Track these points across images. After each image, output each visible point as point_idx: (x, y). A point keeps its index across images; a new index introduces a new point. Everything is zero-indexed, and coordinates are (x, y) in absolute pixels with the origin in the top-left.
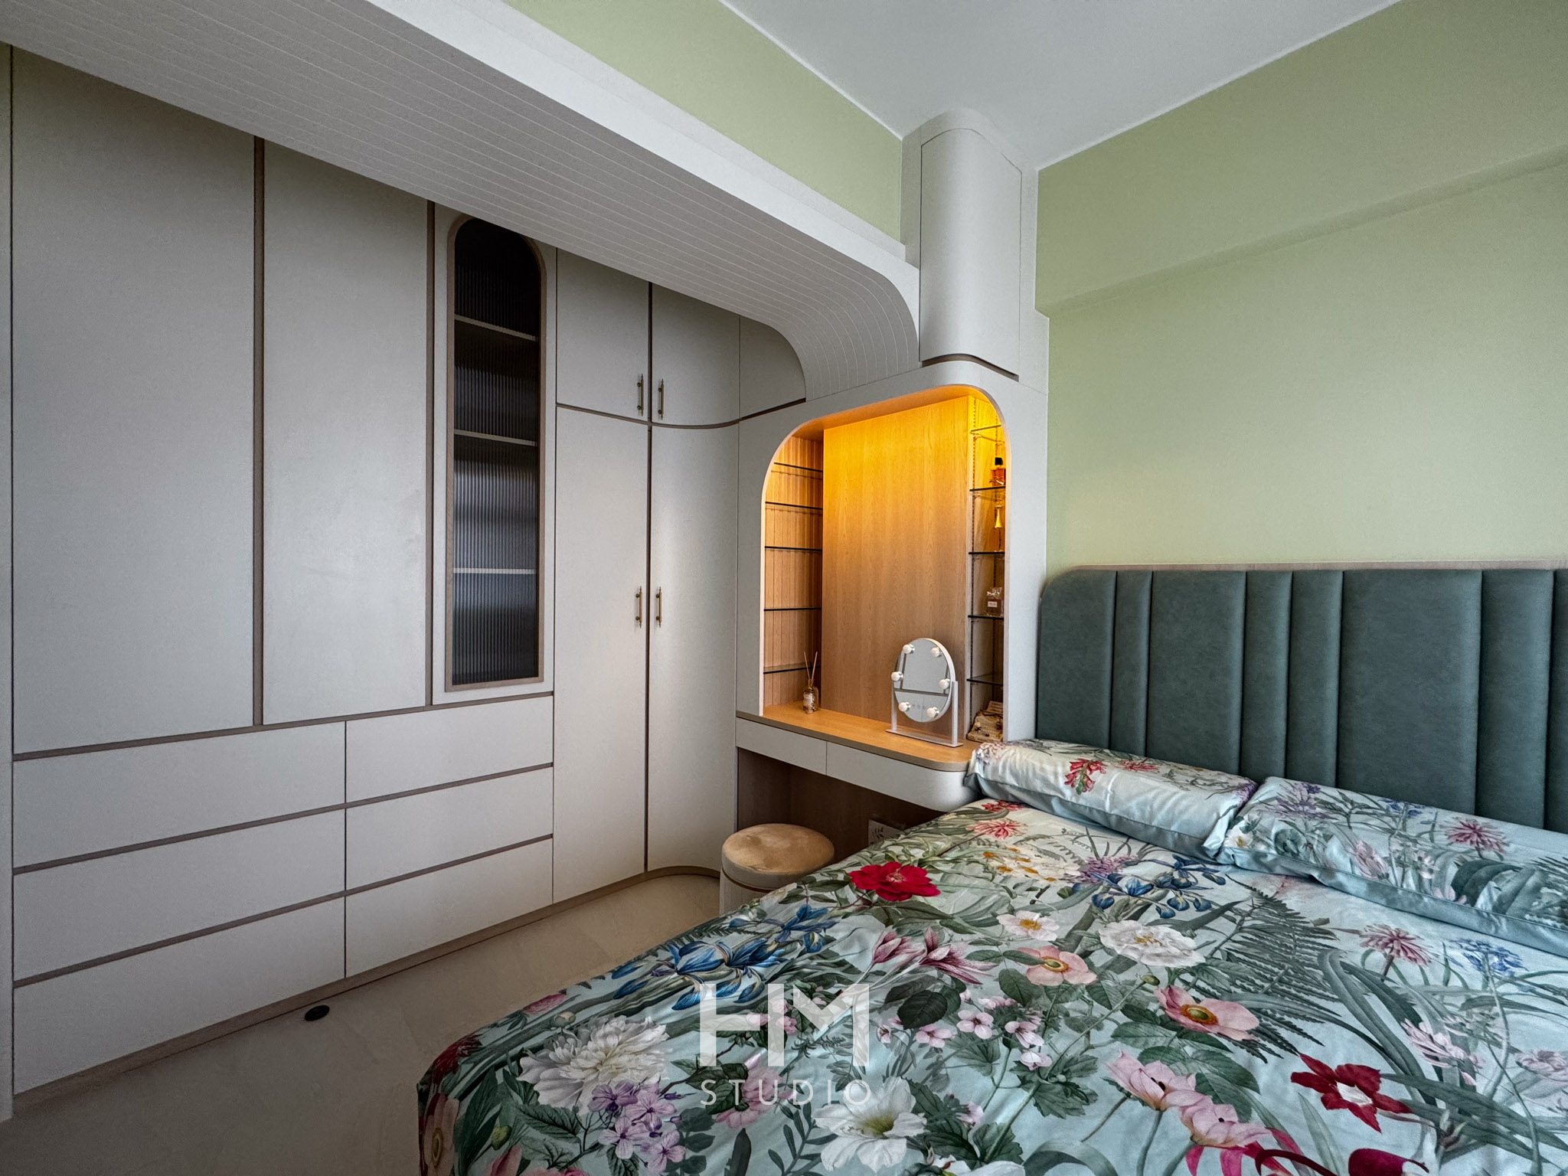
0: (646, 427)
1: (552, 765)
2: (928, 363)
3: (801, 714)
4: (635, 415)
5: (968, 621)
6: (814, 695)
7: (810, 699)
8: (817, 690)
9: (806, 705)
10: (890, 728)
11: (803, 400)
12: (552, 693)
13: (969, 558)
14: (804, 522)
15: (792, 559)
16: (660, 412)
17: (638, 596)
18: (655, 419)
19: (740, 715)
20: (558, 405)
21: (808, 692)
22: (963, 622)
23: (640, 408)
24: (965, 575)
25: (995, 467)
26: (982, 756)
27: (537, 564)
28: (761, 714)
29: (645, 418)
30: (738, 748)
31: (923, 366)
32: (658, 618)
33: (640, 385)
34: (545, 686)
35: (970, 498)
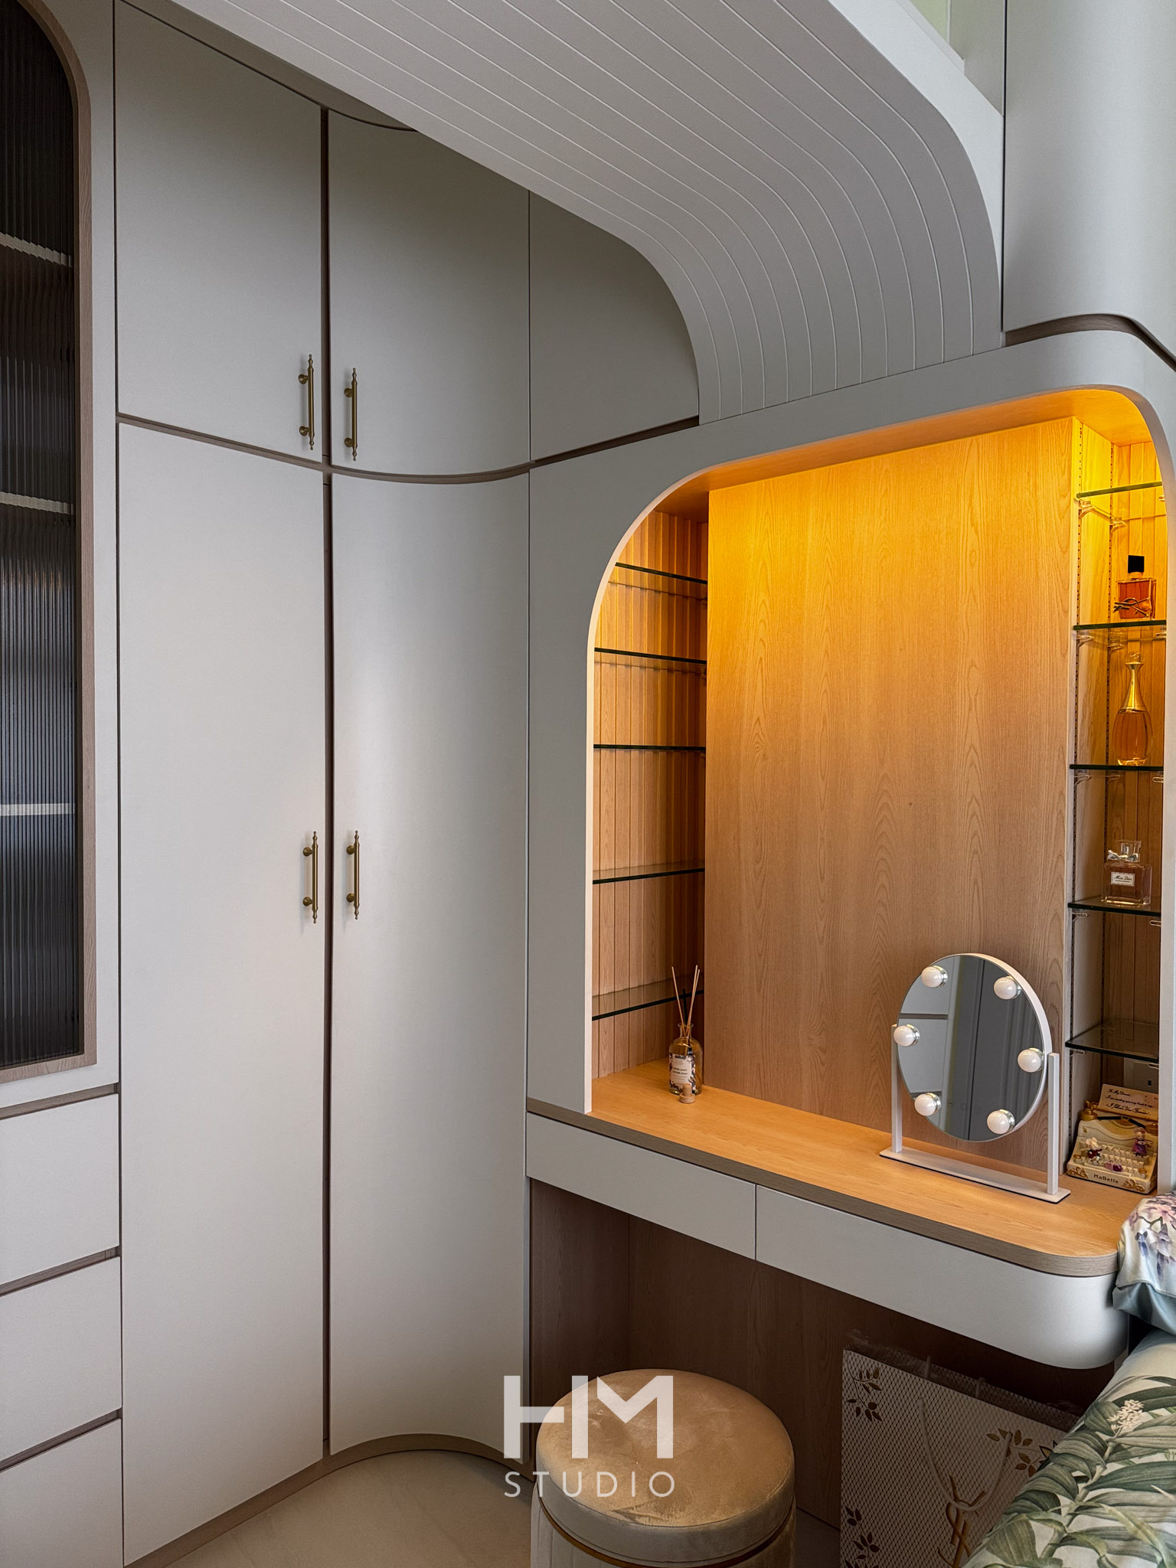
0: (318, 477)
1: (117, 1252)
2: (1018, 336)
3: (670, 1102)
4: (293, 445)
5: (1067, 913)
6: (695, 1061)
7: (686, 1068)
8: (697, 1046)
9: (675, 1081)
10: (888, 1145)
11: (694, 421)
12: (116, 1088)
13: (1070, 775)
14: (655, 687)
15: (635, 767)
16: (350, 442)
17: (309, 852)
18: (339, 457)
19: (536, 1108)
20: (121, 417)
21: (681, 1053)
22: (1058, 917)
23: (306, 431)
24: (1061, 813)
25: (1126, 577)
26: (1152, 1239)
27: (76, 792)
28: (588, 1110)
29: (317, 455)
30: (532, 1181)
31: (1008, 344)
32: (352, 899)
33: (306, 379)
34: (100, 1074)
35: (1073, 643)
